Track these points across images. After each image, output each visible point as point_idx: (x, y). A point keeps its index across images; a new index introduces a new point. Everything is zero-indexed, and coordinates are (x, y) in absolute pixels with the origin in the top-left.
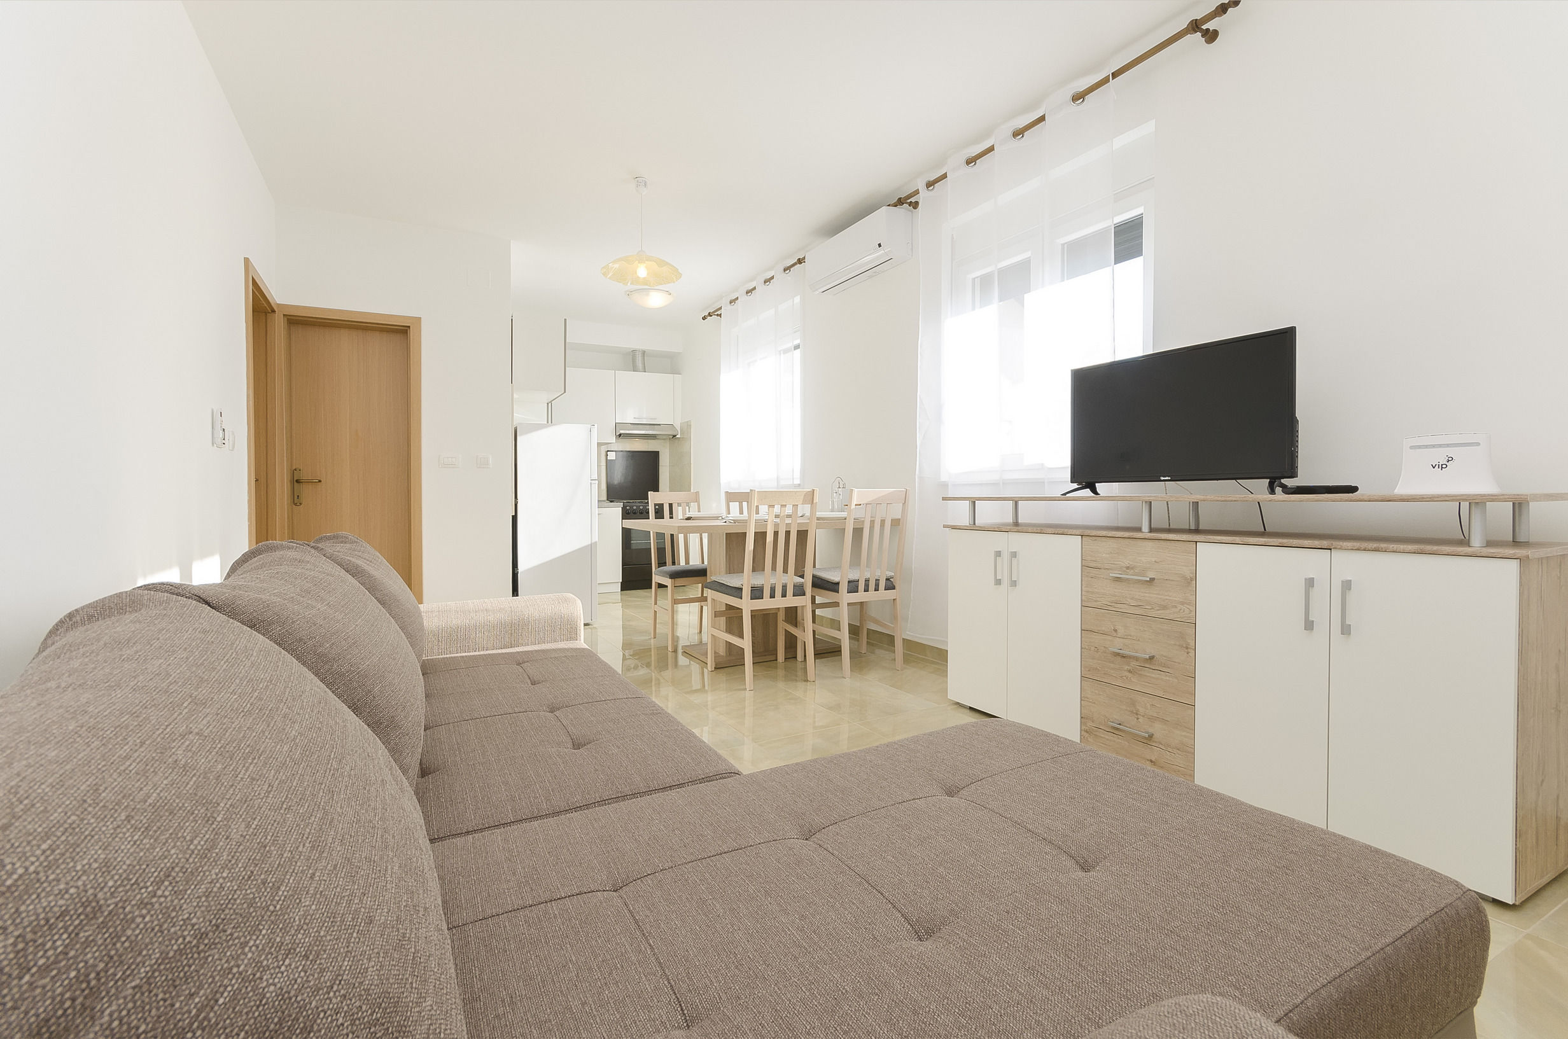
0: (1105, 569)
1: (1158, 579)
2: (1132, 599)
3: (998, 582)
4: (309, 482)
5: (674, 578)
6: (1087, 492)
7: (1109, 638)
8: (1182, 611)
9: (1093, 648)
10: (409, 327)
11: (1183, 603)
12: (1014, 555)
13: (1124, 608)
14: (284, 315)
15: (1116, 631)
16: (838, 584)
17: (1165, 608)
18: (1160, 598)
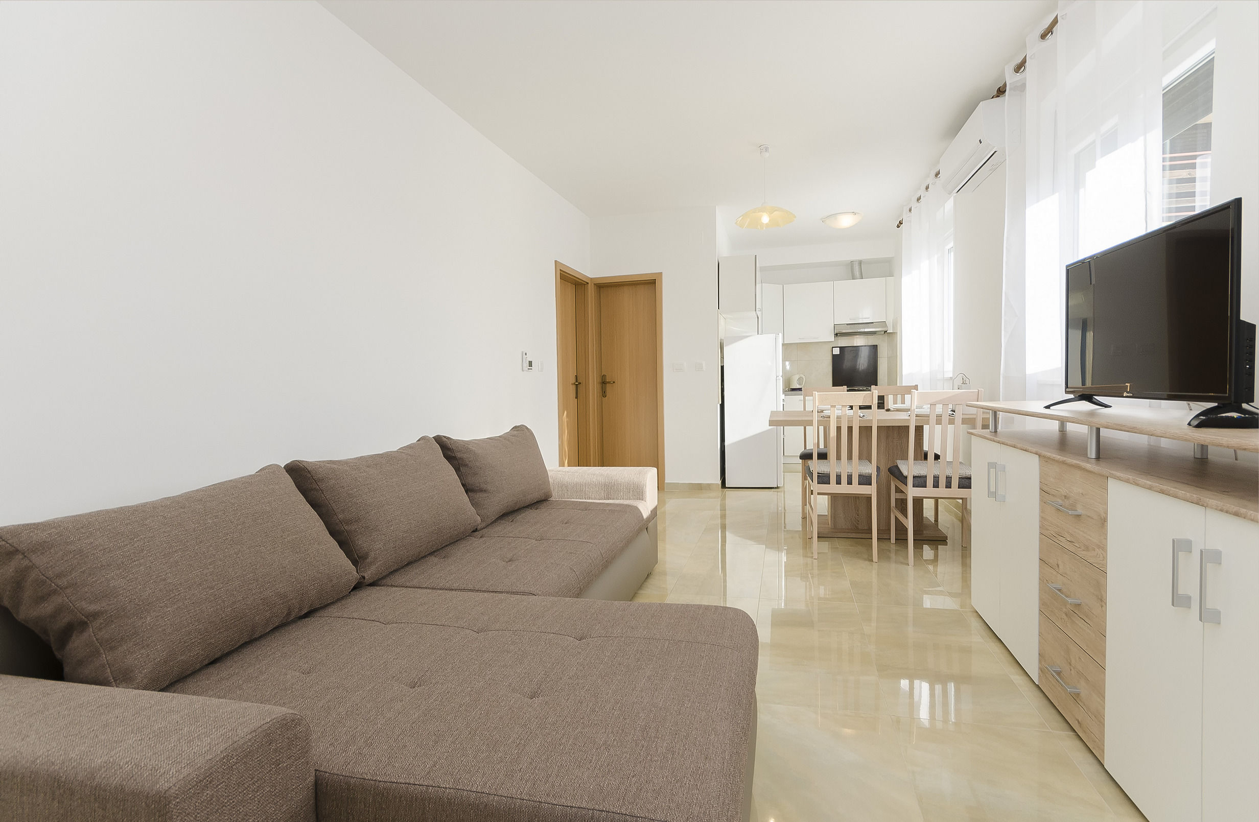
0: (1052, 495)
1: (1083, 515)
2: (1068, 533)
3: (991, 494)
4: (609, 382)
5: (804, 459)
7: (1054, 572)
8: (1098, 556)
9: (1045, 581)
10: (655, 280)
11: (1098, 547)
13: (1063, 541)
14: (594, 284)
15: (1058, 566)
16: (906, 477)
17: (1087, 549)
18: (1085, 538)
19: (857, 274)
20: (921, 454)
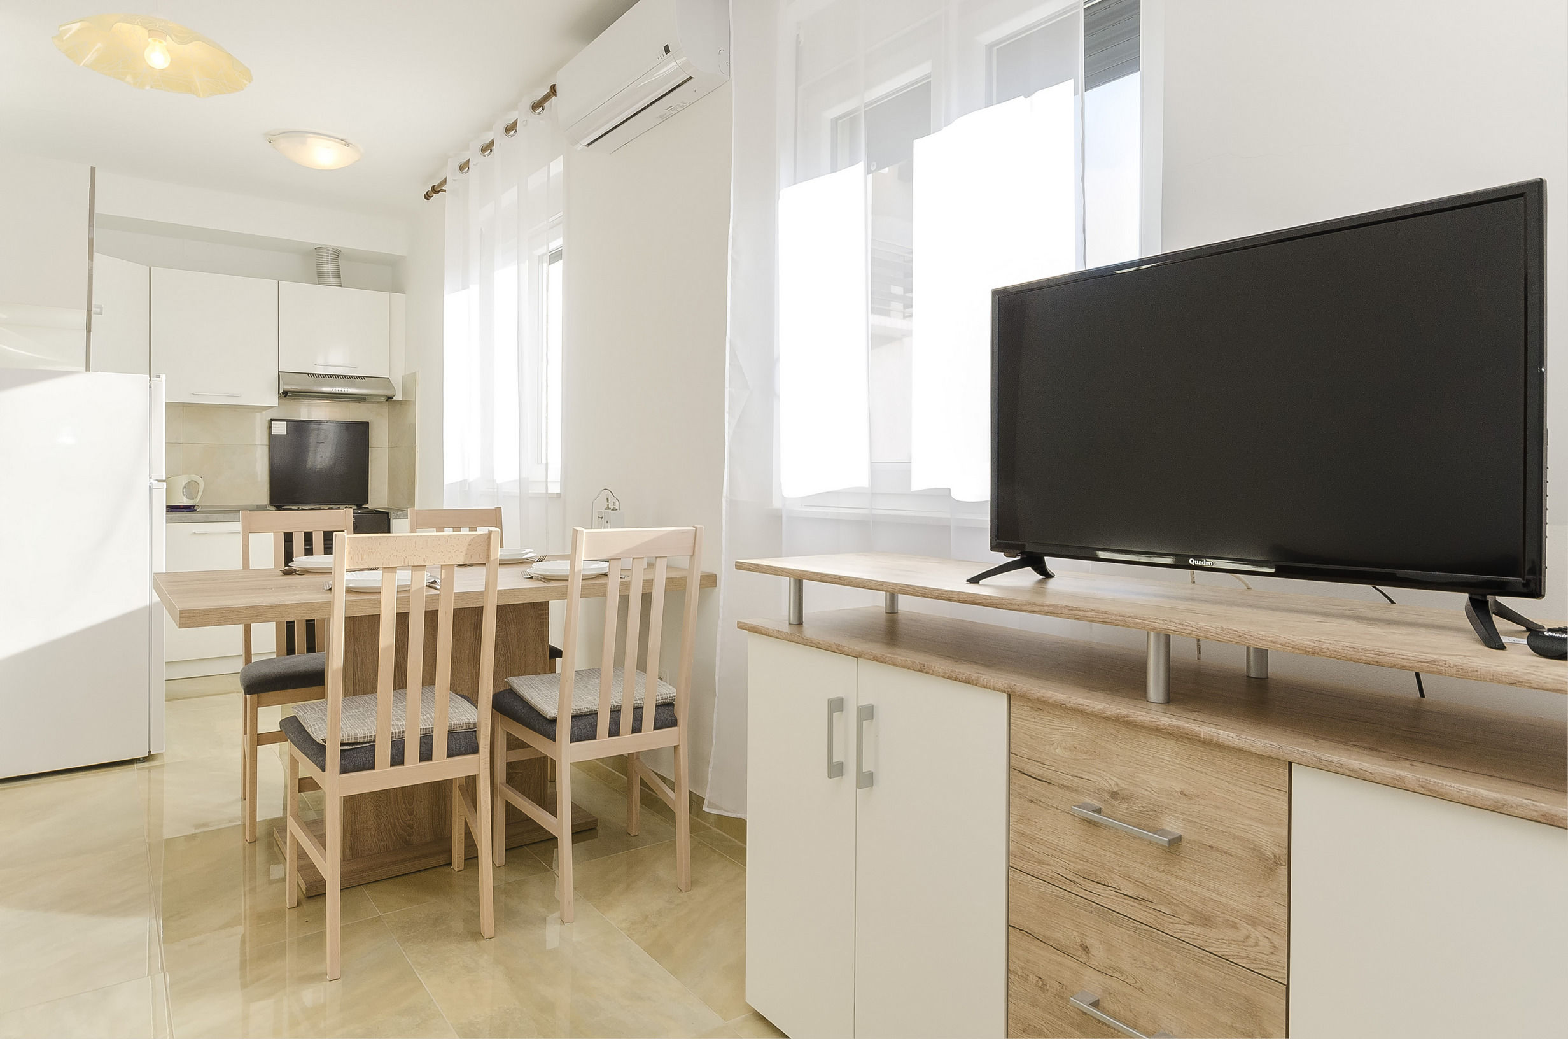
0: (1063, 787)
1: (1189, 842)
2: (1127, 877)
3: (836, 770)
6: (1027, 577)
7: (1068, 962)
8: (1251, 941)
9: (1033, 979)
11: (1253, 922)
12: (867, 713)
13: (1106, 897)
15: (1085, 949)
16: (554, 721)
17: (1206, 921)
18: (1196, 894)
19: (330, 274)
20: (543, 649)
